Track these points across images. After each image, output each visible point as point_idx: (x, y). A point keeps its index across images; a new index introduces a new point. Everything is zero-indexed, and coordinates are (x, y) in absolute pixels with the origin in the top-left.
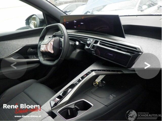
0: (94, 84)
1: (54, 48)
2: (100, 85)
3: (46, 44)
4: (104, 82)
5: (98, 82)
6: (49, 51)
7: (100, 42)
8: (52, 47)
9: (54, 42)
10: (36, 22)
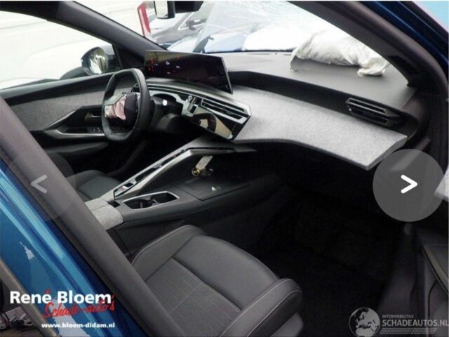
0: (193, 172)
1: (126, 111)
2: (203, 174)
3: (113, 105)
4: (211, 170)
5: (201, 169)
6: (118, 116)
7: (204, 100)
8: (122, 110)
9: (126, 101)
10: (104, 58)
